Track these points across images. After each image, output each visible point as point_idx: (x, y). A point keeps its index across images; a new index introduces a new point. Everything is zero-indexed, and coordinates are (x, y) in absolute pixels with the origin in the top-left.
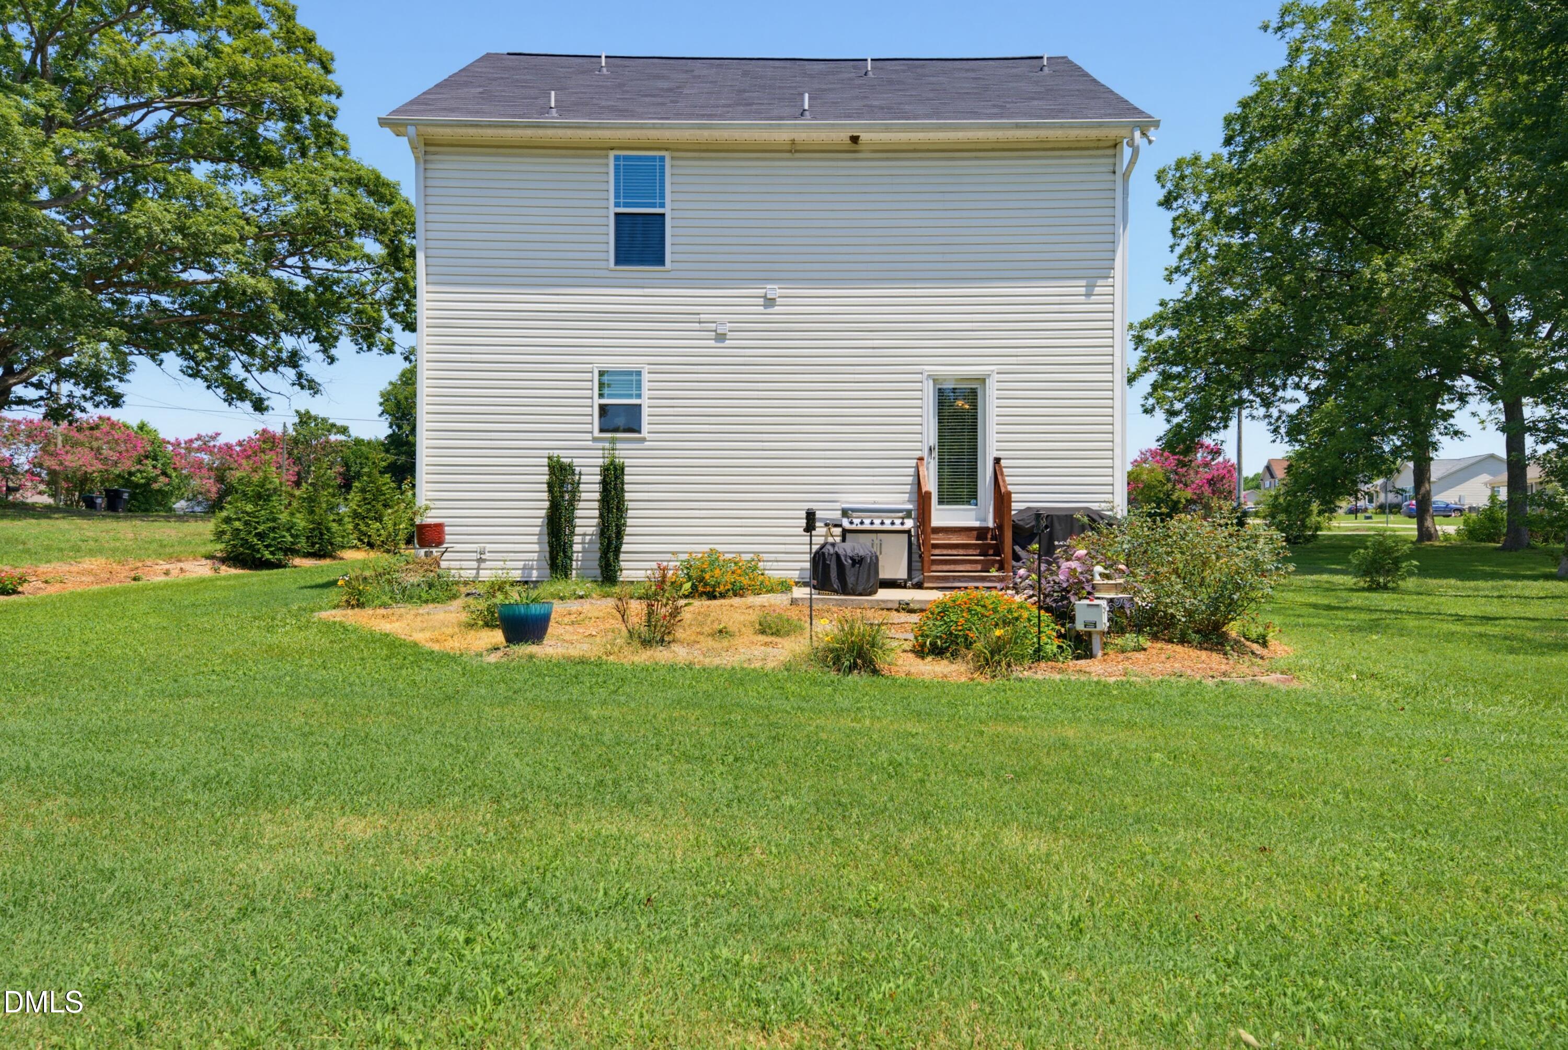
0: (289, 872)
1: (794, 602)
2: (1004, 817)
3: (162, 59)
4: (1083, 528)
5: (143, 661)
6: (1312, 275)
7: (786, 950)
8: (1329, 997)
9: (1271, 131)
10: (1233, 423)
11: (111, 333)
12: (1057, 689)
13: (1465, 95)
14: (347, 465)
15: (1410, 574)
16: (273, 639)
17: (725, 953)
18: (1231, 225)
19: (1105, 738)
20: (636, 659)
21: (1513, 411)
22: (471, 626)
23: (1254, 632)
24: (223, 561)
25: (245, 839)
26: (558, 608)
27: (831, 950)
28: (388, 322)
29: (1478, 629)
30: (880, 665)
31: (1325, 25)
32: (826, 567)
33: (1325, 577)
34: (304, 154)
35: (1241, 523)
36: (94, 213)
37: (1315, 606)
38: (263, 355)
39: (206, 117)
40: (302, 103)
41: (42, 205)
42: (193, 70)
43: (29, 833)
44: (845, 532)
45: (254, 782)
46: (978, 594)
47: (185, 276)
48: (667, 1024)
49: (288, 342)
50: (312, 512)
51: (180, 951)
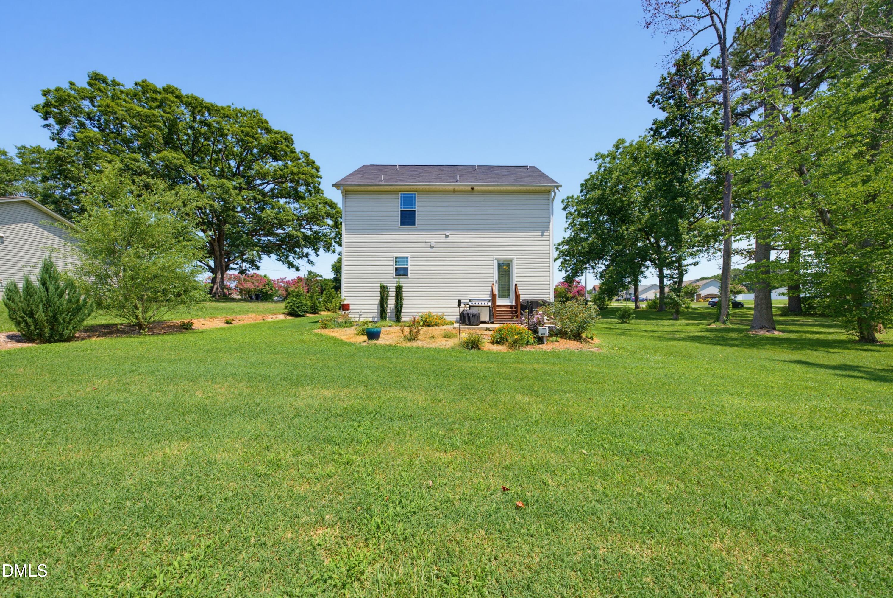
0: (307, 405)
1: (454, 328)
2: (517, 392)
3: (272, 169)
4: (541, 305)
5: (266, 343)
6: (606, 231)
7: (452, 430)
8: (607, 440)
9: (593, 189)
10: (584, 274)
11: (257, 249)
12: (533, 353)
13: (647, 180)
14: (322, 286)
15: (633, 318)
16: (302, 338)
17: (434, 431)
18: (583, 216)
19: (547, 367)
20: (406, 345)
21: (661, 271)
22: (358, 334)
23: (589, 336)
24: (288, 314)
25: (295, 395)
26: (383, 330)
27: (465, 430)
28: (334, 244)
29: (651, 334)
30: (480, 346)
31: (608, 159)
32: (464, 317)
33: (609, 320)
34: (311, 196)
35: (586, 304)
36: (253, 214)
37: (607, 328)
38: (299, 254)
39: (284, 186)
40: (311, 181)
41: (238, 212)
42: (281, 173)
43: (236, 392)
44: (470, 307)
45: (297, 379)
46: (509, 325)
47: (277, 232)
48: (417, 450)
49: (306, 250)
50: (312, 300)
51: (278, 427)
